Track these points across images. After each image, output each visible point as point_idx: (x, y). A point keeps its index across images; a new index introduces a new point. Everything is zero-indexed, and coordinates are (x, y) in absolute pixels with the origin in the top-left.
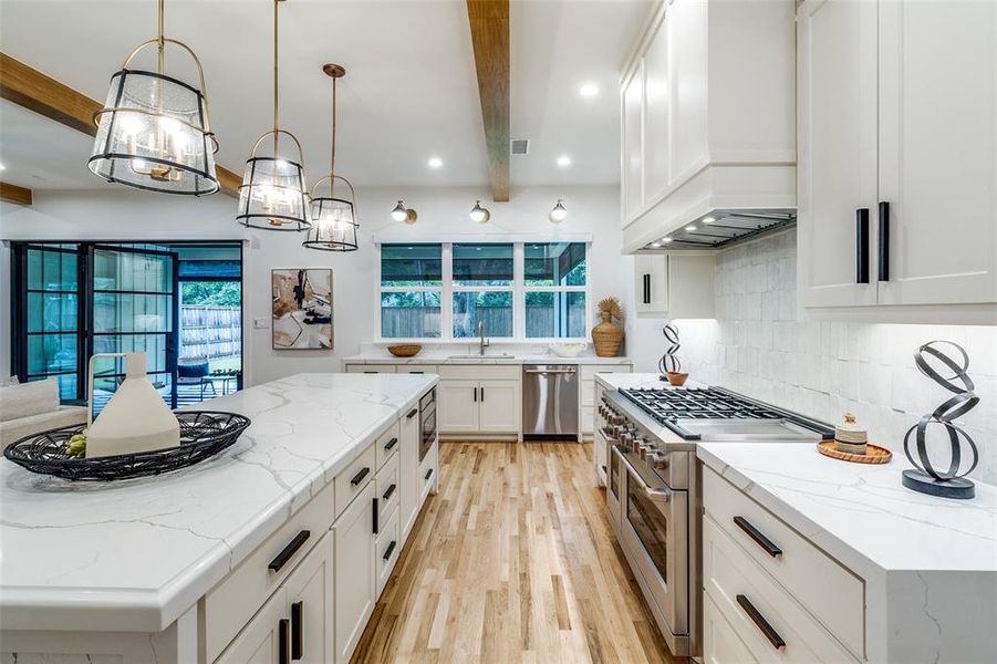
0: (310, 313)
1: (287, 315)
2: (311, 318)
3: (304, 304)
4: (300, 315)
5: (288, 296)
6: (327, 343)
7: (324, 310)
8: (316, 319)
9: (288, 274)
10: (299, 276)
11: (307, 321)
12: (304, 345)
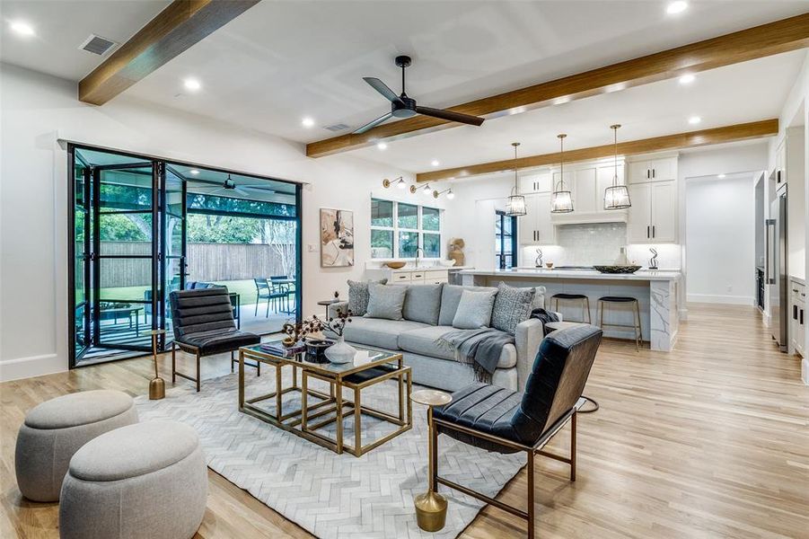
0: (343, 242)
1: (330, 242)
2: (343, 245)
3: (340, 235)
4: (337, 242)
5: (331, 229)
6: (351, 262)
7: (349, 239)
8: (347, 246)
9: (331, 213)
10: (337, 215)
11: (341, 247)
12: (339, 264)
